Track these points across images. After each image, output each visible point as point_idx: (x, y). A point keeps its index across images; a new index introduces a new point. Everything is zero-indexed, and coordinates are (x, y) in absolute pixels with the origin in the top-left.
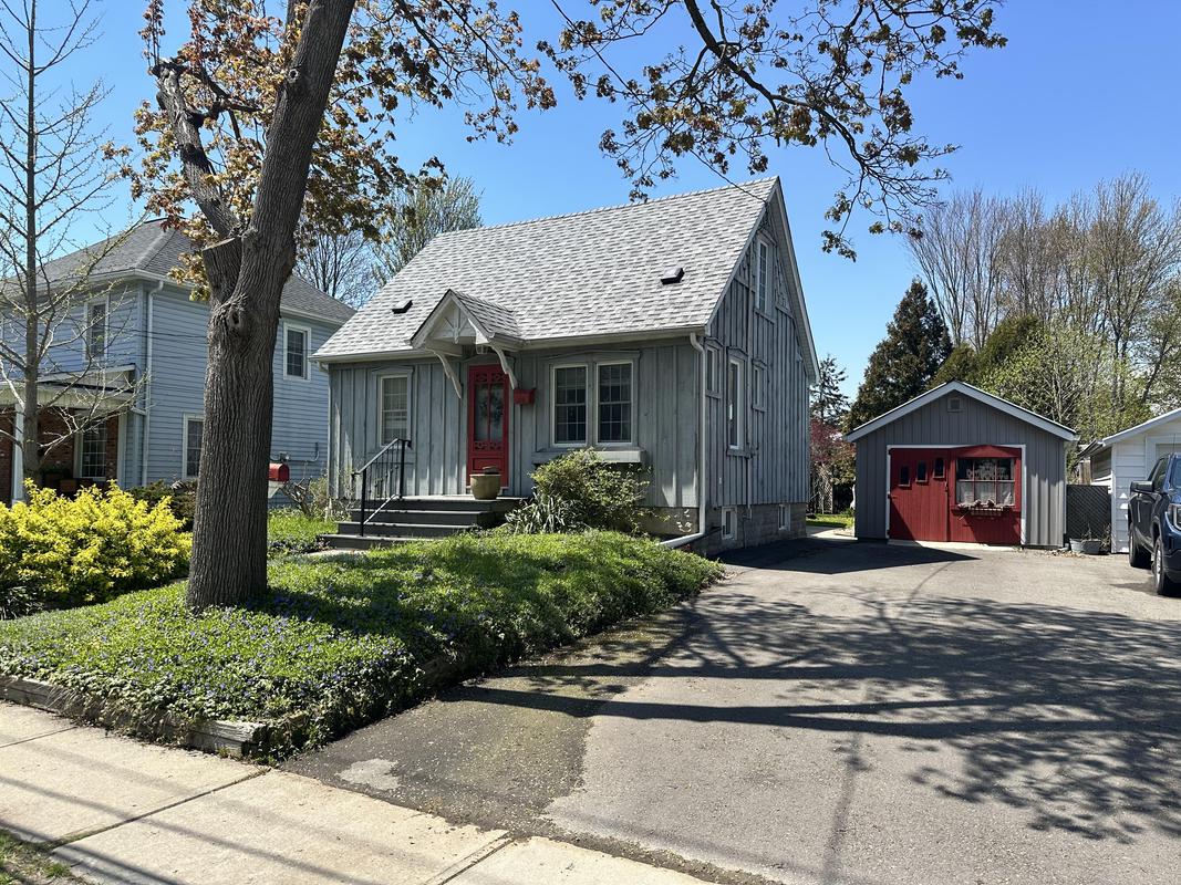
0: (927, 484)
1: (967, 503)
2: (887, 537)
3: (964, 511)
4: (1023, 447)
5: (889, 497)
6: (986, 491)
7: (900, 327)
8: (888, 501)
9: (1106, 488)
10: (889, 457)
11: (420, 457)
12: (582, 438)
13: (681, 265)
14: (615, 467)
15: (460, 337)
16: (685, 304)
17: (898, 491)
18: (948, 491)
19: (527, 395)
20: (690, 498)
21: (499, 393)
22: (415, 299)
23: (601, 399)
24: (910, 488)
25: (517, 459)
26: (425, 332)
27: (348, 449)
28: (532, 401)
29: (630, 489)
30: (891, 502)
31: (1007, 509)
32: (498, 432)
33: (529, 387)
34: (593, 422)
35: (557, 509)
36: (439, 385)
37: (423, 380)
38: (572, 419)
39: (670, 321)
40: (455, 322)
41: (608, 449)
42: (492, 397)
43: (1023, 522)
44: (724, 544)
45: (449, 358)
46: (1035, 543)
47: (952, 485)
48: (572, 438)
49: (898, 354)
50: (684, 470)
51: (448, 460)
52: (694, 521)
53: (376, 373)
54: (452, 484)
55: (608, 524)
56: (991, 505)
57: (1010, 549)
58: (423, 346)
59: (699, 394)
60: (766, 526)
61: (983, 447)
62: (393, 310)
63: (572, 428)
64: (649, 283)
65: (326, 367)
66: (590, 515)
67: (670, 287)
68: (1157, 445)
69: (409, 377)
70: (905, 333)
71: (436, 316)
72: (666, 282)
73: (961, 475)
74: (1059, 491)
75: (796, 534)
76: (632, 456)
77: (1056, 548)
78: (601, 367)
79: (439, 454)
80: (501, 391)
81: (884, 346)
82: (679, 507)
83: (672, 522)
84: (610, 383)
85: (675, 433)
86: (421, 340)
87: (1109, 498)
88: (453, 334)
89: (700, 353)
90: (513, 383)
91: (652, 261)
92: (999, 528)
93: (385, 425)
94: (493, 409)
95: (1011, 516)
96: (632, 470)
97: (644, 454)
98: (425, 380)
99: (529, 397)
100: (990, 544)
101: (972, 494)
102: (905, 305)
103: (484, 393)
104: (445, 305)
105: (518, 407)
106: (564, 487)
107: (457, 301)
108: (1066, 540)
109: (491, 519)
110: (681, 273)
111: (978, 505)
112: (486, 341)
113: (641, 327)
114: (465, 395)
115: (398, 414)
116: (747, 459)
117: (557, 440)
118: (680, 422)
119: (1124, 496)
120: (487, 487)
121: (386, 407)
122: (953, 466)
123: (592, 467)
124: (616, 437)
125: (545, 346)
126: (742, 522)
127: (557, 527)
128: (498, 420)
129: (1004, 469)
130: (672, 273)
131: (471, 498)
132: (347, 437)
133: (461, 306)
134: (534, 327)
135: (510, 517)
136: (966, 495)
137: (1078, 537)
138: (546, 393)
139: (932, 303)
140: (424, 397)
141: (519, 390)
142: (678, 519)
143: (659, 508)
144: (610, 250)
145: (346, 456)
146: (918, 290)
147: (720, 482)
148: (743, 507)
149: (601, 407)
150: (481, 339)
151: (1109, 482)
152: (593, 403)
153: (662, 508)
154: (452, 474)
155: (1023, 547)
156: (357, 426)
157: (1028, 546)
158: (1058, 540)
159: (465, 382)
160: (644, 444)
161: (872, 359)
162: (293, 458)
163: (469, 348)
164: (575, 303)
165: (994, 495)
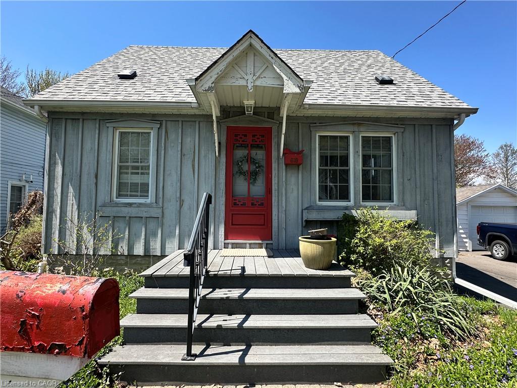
11: (166, 212)
12: (347, 198)
15: (255, 86)
20: (450, 250)
23: (364, 165)
28: (302, 162)
32: (259, 190)
37: (172, 136)
62: (119, 75)
69: (153, 131)
76: (409, 215)
80: (261, 152)
82: (441, 258)
84: (372, 152)
86: (208, 82)
88: (246, 82)
94: (252, 167)
98: (175, 136)
105: (283, 168)
107: (259, 45)
115: (138, 168)
117: (320, 199)
121: (123, 159)
132: (71, 190)
138: (313, 156)
141: (289, 151)
149: (364, 171)
152: (356, 167)
156: (85, 177)
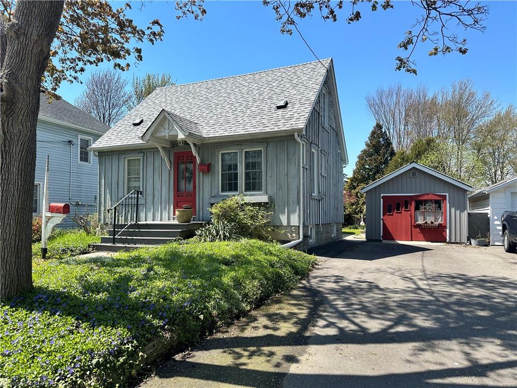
0: (401, 213)
1: (420, 221)
2: (382, 239)
3: (419, 226)
4: (447, 194)
5: (382, 219)
6: (429, 216)
7: (371, 143)
8: (382, 221)
9: (487, 214)
10: (382, 200)
11: (147, 201)
12: (236, 190)
13: (286, 99)
14: (254, 205)
15: (169, 135)
16: (291, 118)
17: (386, 217)
18: (411, 216)
19: (206, 167)
20: (295, 220)
21: (191, 166)
22: (145, 119)
23: (246, 169)
24: (392, 215)
25: (201, 202)
26: (150, 133)
27: (108, 197)
28: (209, 170)
29: (262, 216)
30: (383, 222)
31: (440, 225)
32: (190, 187)
33: (207, 163)
34: (241, 182)
35: (224, 228)
36: (157, 163)
37: (149, 160)
38: (230, 179)
39: (284, 126)
40: (167, 127)
41: (250, 195)
42: (187, 169)
43: (448, 231)
44: (310, 244)
45: (163, 148)
46: (453, 241)
47: (413, 214)
48: (230, 190)
49: (370, 155)
50: (292, 205)
51: (163, 203)
52: (297, 233)
53: (125, 156)
54: (165, 215)
55: (251, 236)
56: (432, 223)
57: (442, 244)
58: (149, 140)
59: (299, 165)
60: (328, 234)
61: (427, 194)
62: (133, 124)
63: (230, 184)
64: (270, 108)
65: (97, 154)
66: (242, 231)
67: (282, 110)
68: (511, 193)
69: (141, 158)
70: (373, 145)
71: (156, 124)
72: (279, 108)
73: (417, 208)
74: (465, 216)
75: (339, 238)
76: (264, 199)
77: (464, 243)
78: (246, 152)
79: (158, 199)
80: (192, 165)
81: (364, 152)
82: (289, 226)
83: (285, 234)
84: (250, 160)
85: (286, 186)
86: (148, 137)
87: (488, 219)
88: (165, 133)
89: (299, 144)
90: (198, 160)
91: (270, 98)
92: (436, 234)
93: (128, 184)
94: (187, 175)
95: (442, 228)
96: (263, 206)
97: (270, 198)
98: (150, 160)
99: (207, 168)
100: (432, 242)
101: (423, 217)
102: (373, 133)
103: (182, 167)
104: (161, 117)
105: (201, 173)
106: (227, 215)
107: (167, 115)
108: (469, 239)
109: (188, 234)
110: (287, 104)
111: (426, 223)
112: (184, 137)
113: (268, 130)
114: (172, 169)
115: (136, 178)
116: (319, 201)
117: (222, 191)
118: (289, 180)
119: (496, 218)
120: (185, 216)
121: (129, 174)
122: (413, 204)
123: (242, 205)
124: (254, 189)
125: (216, 141)
126: (317, 233)
127: (225, 238)
128: (190, 181)
129: (437, 205)
130: (282, 103)
131: (176, 222)
132: (108, 191)
133: (170, 118)
134: (209, 131)
135: (198, 232)
136: (419, 218)
137: (474, 238)
138: (216, 166)
139: (385, 132)
140: (150, 169)
141: (201, 164)
142: (288, 232)
143: (278, 227)
144: (248, 94)
145: (107, 201)
146: (379, 126)
147: (308, 212)
148: (318, 225)
149: (246, 173)
150: (181, 136)
151: (488, 211)
152: (241, 171)
153: (279, 226)
154: (165, 209)
155: (448, 243)
156: (113, 184)
157: (450, 243)
158: (464, 239)
159: (172, 160)
160: (269, 192)
161: (359, 157)
162: (83, 204)
163: (174, 143)
164: (231, 119)
165: (434, 218)
